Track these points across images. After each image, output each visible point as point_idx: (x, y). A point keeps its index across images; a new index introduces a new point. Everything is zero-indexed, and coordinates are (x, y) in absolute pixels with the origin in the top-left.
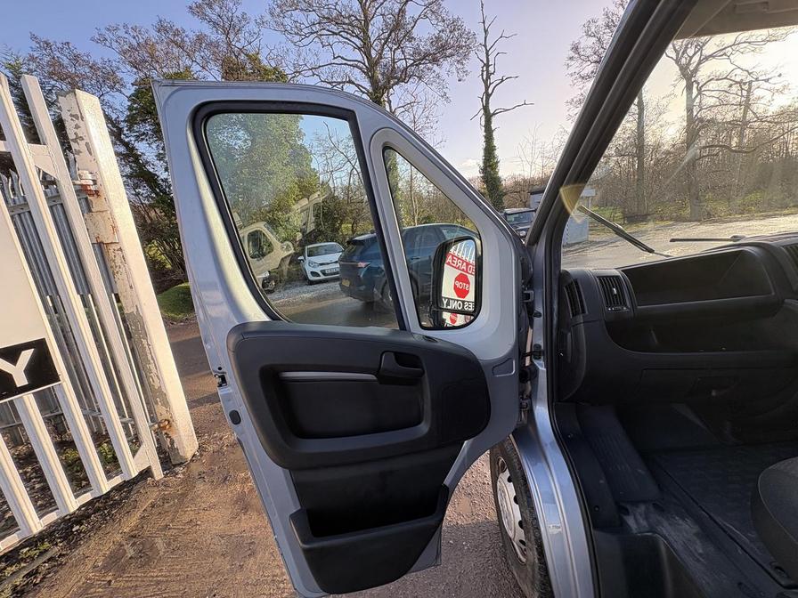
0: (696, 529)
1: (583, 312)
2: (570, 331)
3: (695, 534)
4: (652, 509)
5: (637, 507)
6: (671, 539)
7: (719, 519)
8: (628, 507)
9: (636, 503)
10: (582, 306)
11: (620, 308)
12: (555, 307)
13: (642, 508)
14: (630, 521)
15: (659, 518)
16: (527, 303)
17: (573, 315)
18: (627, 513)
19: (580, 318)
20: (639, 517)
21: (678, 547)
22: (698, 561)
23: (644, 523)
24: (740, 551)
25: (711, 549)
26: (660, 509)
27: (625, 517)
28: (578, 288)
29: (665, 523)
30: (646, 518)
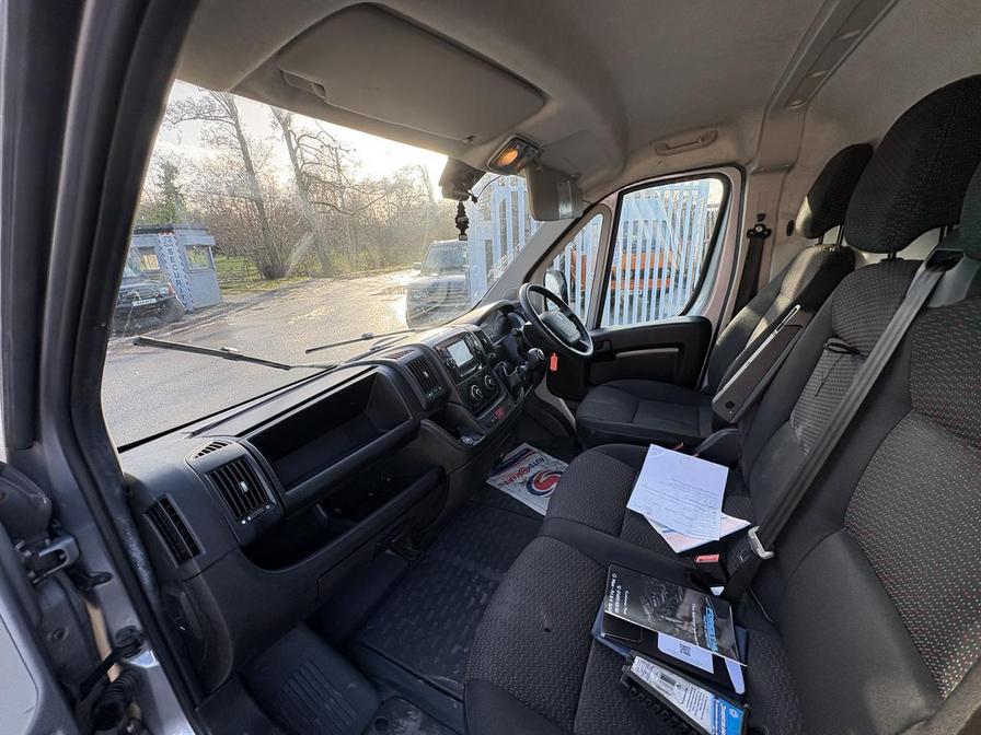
1: (196, 551)
2: (182, 589)
10: (191, 541)
11: (261, 510)
12: (137, 553)
16: (66, 570)
17: (180, 563)
19: (194, 565)
28: (172, 510)
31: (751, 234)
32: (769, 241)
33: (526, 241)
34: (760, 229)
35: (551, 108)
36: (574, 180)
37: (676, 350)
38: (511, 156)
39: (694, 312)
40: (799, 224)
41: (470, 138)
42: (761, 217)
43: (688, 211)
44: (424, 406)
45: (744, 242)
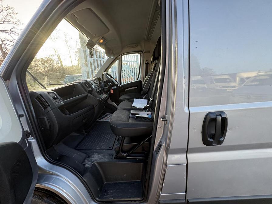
0: (97, 154)
1: (49, 106)
2: (45, 116)
3: (98, 155)
4: (88, 159)
5: (85, 161)
6: (96, 160)
7: (98, 149)
8: (84, 163)
9: (84, 161)
13: (86, 160)
14: (87, 166)
15: (91, 159)
17: (44, 109)
18: (85, 165)
19: (49, 109)
20: (87, 163)
21: (98, 160)
22: (102, 158)
23: (89, 163)
24: (104, 151)
25: (102, 154)
26: (89, 157)
27: (85, 166)
29: (92, 158)
30: (89, 161)
31: (146, 63)
32: (149, 65)
33: (101, 67)
34: (147, 63)
35: (110, 32)
36: (112, 51)
37: (136, 88)
38: (102, 41)
39: (139, 80)
40: (152, 61)
41: (95, 35)
42: (147, 61)
43: (135, 69)
44: (88, 91)
45: (145, 65)
